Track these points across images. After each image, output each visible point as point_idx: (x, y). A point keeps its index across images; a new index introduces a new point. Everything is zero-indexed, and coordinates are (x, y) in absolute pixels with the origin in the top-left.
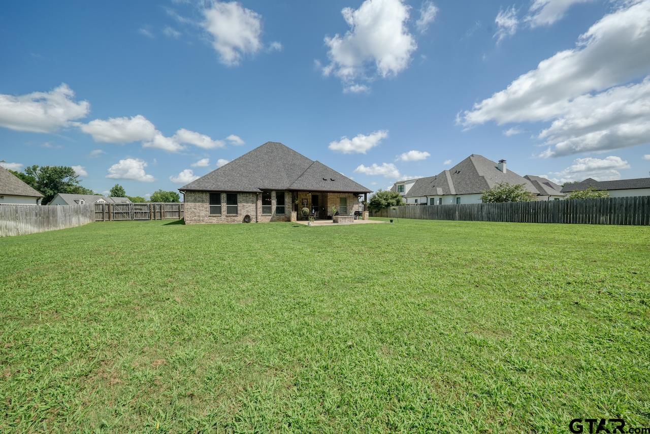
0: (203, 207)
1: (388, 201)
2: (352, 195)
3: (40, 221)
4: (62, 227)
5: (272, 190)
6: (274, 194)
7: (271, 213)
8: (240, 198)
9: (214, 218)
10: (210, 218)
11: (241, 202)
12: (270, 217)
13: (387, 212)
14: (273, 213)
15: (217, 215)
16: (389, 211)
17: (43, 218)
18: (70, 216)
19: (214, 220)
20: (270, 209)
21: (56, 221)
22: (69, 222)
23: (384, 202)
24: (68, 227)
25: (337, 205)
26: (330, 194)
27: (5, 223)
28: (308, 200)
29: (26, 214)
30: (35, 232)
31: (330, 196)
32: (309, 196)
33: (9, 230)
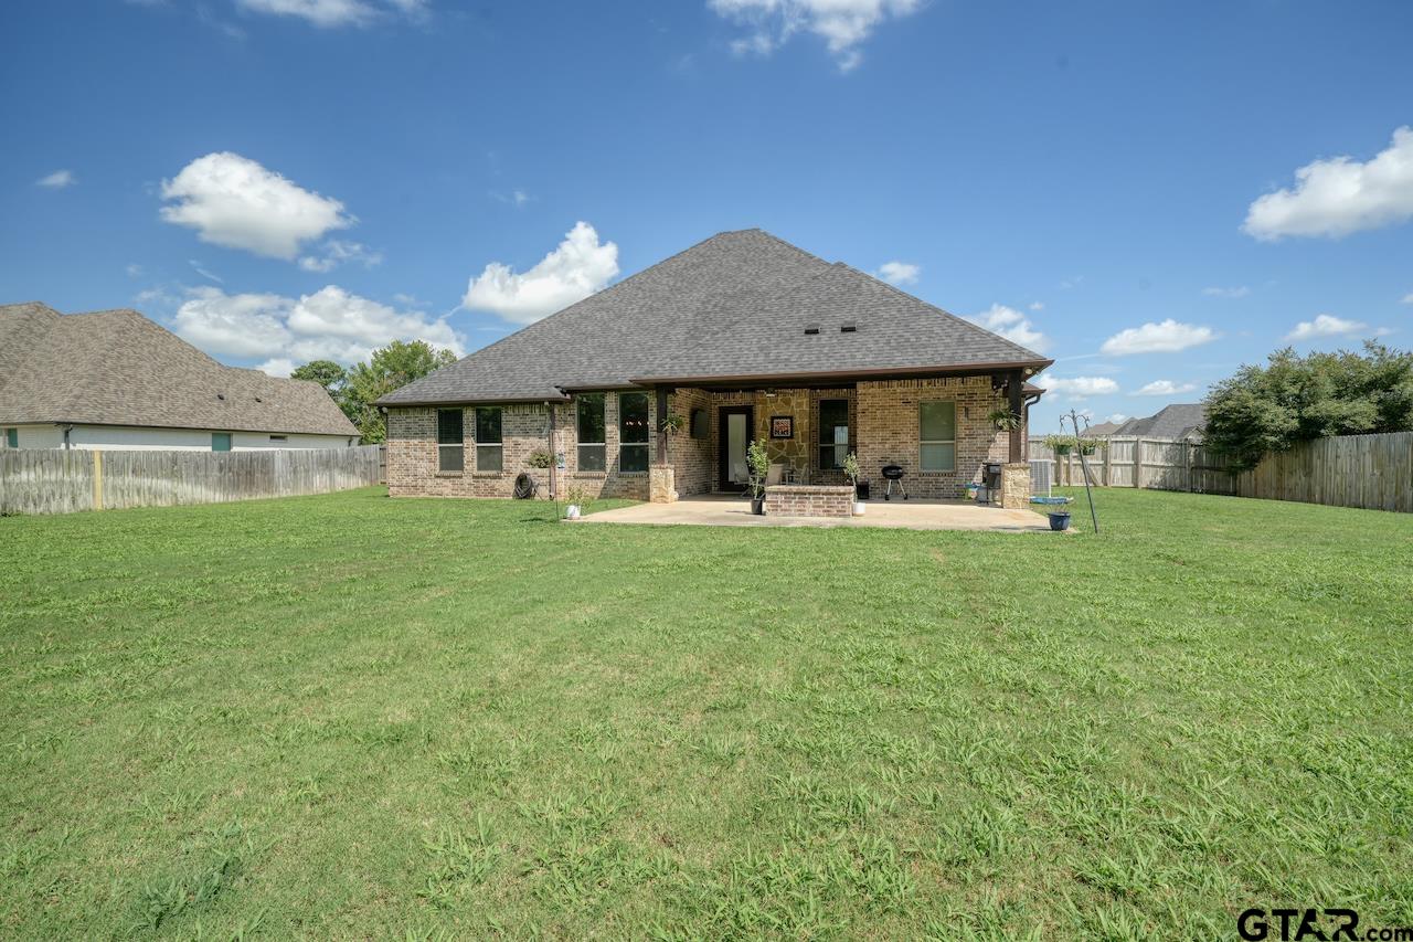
0: (423, 449)
1: (1310, 412)
2: (982, 386)
3: (229, 480)
4: (285, 493)
5: (606, 390)
6: (612, 404)
7: (603, 468)
8: (509, 419)
9: (447, 483)
10: (438, 481)
11: (510, 434)
12: (600, 484)
13: (1308, 470)
14: (608, 470)
15: (453, 473)
16: (1317, 462)
17: (238, 475)
18: (307, 471)
19: (447, 488)
20: (602, 452)
21: (271, 481)
22: (305, 484)
23: (1279, 417)
24: (301, 492)
25: (903, 438)
26: (871, 391)
27: (146, 482)
28: (797, 421)
29: (197, 467)
30: (217, 500)
31: (869, 400)
32: (799, 405)
33: (157, 494)
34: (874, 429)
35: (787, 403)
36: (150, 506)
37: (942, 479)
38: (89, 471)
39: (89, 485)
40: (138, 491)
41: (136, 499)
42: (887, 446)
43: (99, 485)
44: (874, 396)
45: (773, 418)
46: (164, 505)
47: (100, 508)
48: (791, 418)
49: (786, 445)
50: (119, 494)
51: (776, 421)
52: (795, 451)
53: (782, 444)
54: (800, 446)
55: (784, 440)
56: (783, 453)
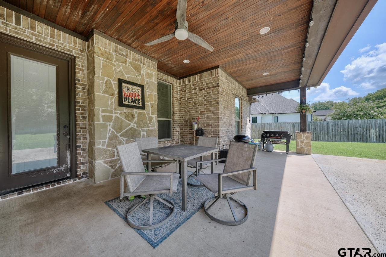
28: (147, 92)
45: (121, 81)
51: (123, 85)
52: (146, 122)
53: (133, 116)
54: (151, 119)
55: (135, 110)
56: (133, 125)
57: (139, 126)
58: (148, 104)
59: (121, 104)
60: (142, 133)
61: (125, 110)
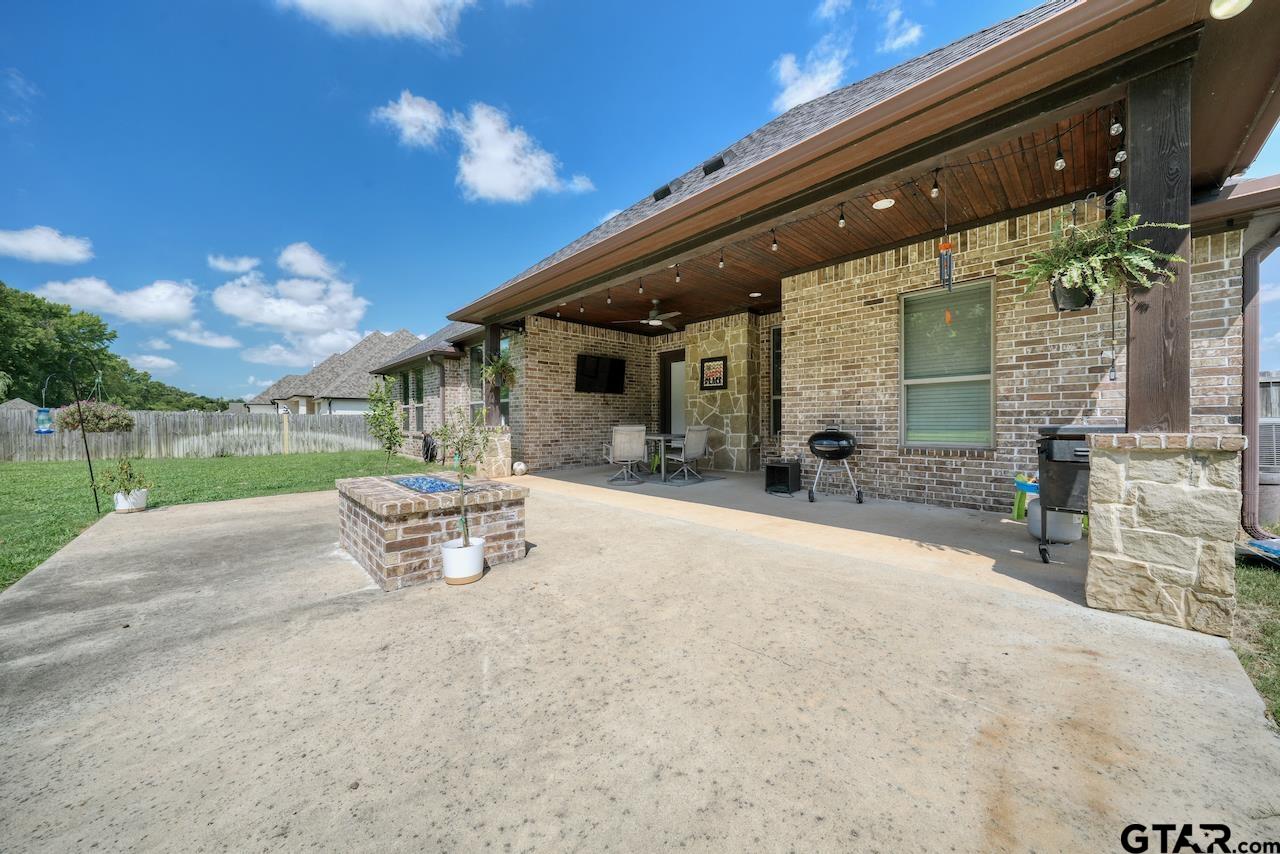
8: (425, 379)
11: (432, 394)
19: (404, 447)
25: (866, 374)
26: (805, 292)
27: (321, 436)
28: (731, 364)
29: (358, 426)
30: (374, 448)
31: (802, 308)
32: (735, 338)
33: (328, 444)
34: (810, 362)
35: (720, 337)
36: (322, 452)
37: (953, 462)
38: (279, 427)
39: (279, 437)
40: (315, 443)
41: (313, 448)
42: (834, 392)
43: (286, 437)
44: (810, 300)
45: (703, 361)
46: (333, 451)
47: (287, 452)
48: (724, 359)
49: (719, 398)
50: (301, 443)
51: (706, 364)
52: (729, 407)
53: (714, 398)
54: (736, 400)
55: (717, 392)
56: (715, 410)
57: (721, 412)
58: (733, 380)
59: (703, 388)
60: (725, 421)
61: (707, 393)
